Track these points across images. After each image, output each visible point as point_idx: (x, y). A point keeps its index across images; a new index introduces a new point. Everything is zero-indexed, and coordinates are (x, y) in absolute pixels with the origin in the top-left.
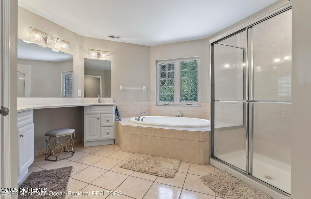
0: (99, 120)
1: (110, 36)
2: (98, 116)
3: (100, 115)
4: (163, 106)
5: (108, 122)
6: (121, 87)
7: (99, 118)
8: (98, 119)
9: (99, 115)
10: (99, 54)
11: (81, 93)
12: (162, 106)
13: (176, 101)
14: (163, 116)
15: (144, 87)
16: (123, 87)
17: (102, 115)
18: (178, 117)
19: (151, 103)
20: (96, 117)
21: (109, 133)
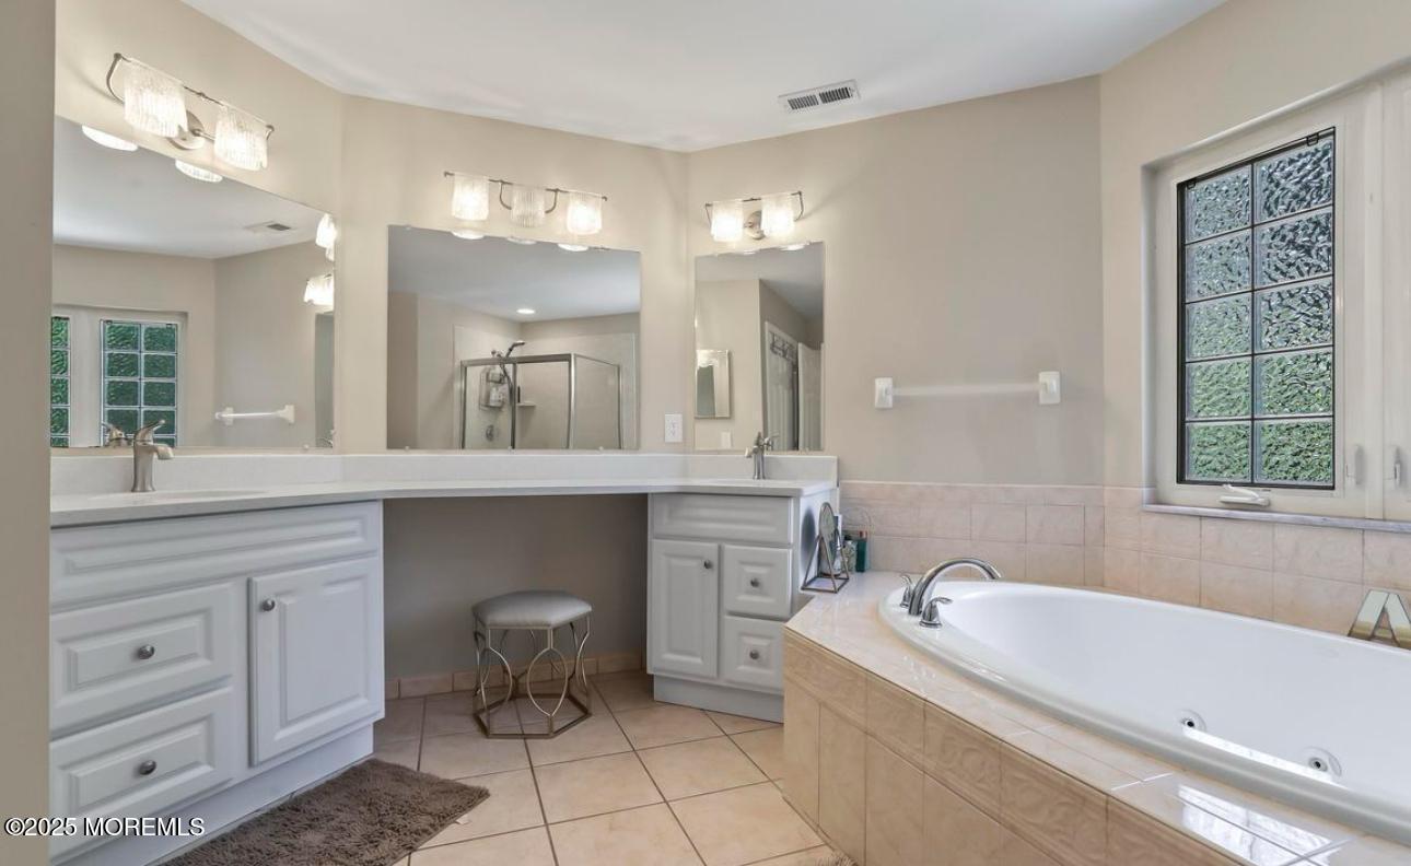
0: (712, 576)
1: (797, 104)
2: (709, 550)
3: (720, 547)
4: (1205, 522)
5: (754, 588)
6: (882, 384)
7: (715, 561)
8: (707, 565)
9: (714, 545)
10: (754, 221)
11: (680, 431)
12: (1201, 517)
13: (1350, 482)
14: (1212, 607)
15: (1050, 381)
16: (895, 385)
17: (728, 547)
18: (1371, 638)
19: (1107, 488)
20: (700, 558)
21: (763, 655)
